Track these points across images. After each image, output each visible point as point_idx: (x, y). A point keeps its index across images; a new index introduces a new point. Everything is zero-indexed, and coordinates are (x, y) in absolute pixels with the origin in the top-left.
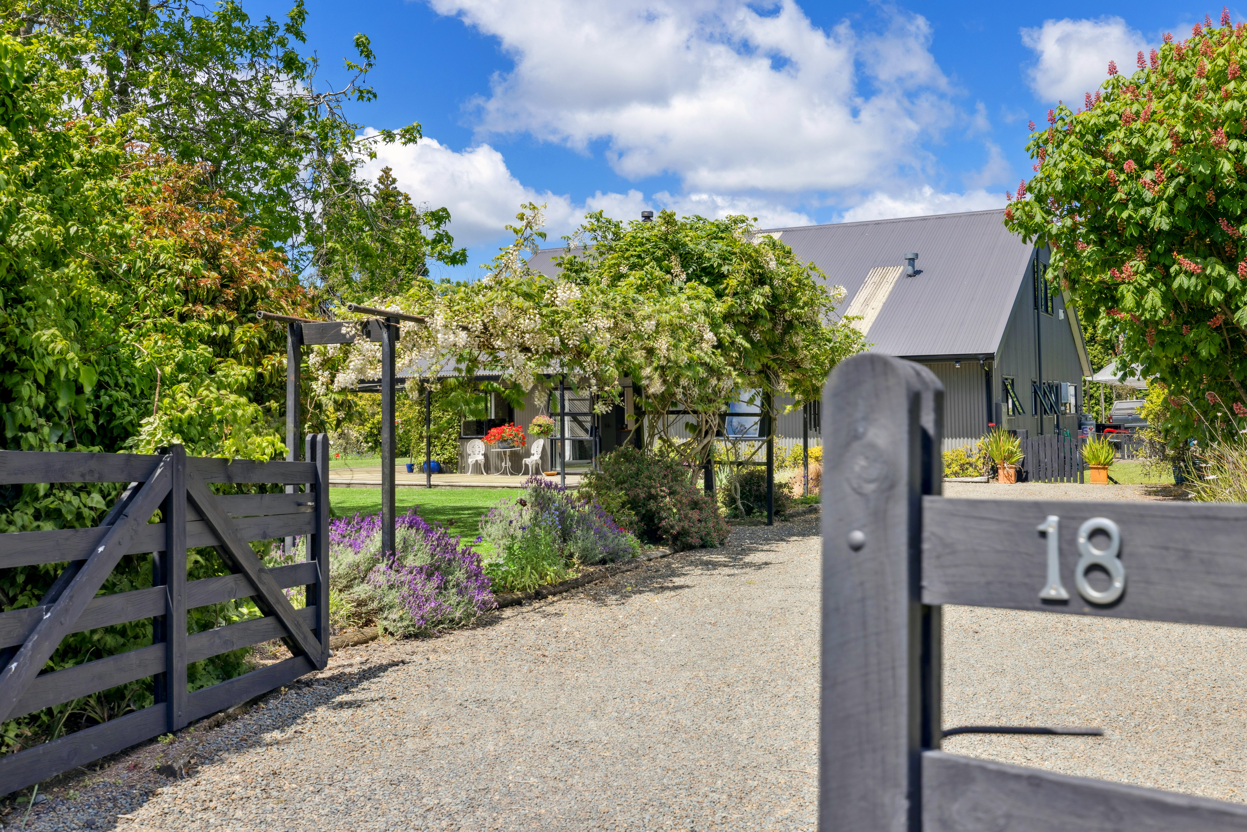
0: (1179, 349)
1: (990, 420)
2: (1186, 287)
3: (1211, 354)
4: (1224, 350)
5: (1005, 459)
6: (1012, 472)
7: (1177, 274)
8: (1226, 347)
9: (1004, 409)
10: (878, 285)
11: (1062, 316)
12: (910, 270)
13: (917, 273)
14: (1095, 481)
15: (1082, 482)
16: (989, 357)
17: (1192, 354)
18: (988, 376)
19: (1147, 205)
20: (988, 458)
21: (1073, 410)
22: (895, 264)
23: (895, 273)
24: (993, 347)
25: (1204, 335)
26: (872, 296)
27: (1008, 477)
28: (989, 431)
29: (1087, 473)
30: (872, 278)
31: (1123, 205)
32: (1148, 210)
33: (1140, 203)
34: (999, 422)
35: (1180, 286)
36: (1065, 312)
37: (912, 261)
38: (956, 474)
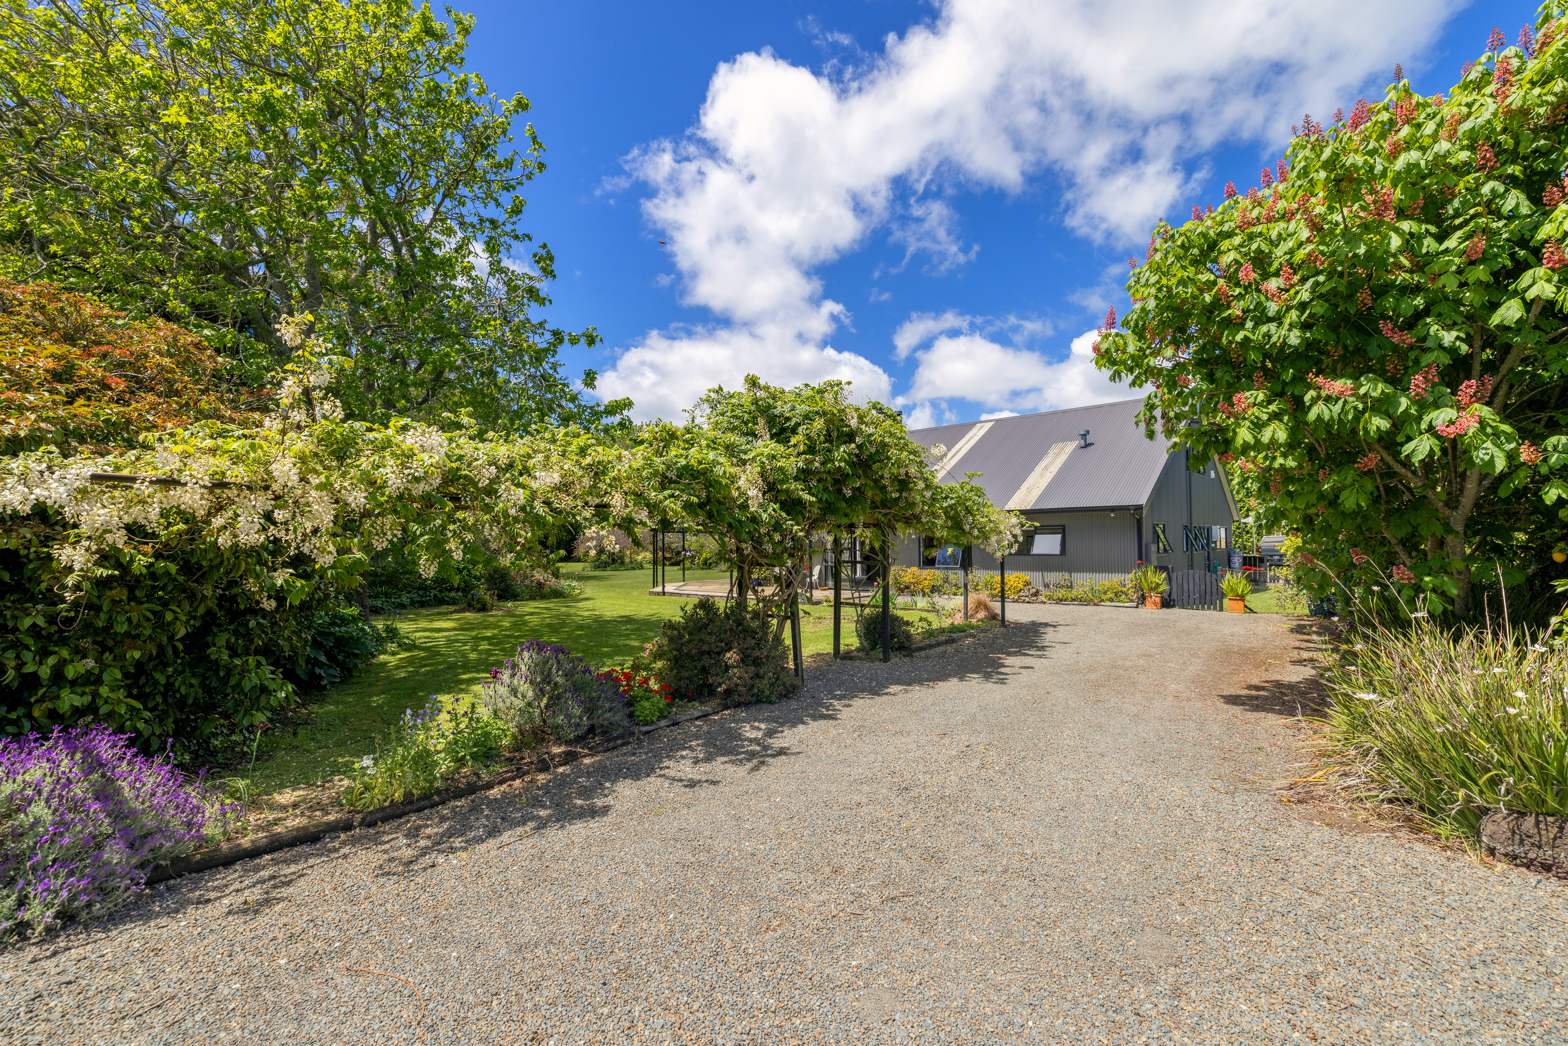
0: (1313, 499)
1: (1140, 558)
2: (1327, 417)
3: (1358, 505)
4: (1375, 500)
5: (1151, 589)
6: (1158, 600)
7: (1314, 401)
8: (1379, 496)
9: (1153, 548)
10: (1057, 455)
11: (1213, 475)
12: (1083, 443)
13: (1087, 445)
14: (1232, 610)
15: (1221, 609)
16: (1139, 508)
17: (1330, 504)
18: (1139, 522)
19: (1270, 320)
20: (1138, 588)
21: (1223, 546)
22: (1072, 440)
23: (1071, 447)
24: (1143, 500)
25: (1349, 481)
26: (1051, 463)
27: (1155, 603)
28: (1139, 566)
29: (1226, 601)
30: (1054, 450)
31: (1237, 324)
32: (1272, 327)
33: (1262, 318)
34: (1148, 561)
35: (1319, 418)
36: (1217, 472)
37: (1084, 436)
38: (1111, 600)
